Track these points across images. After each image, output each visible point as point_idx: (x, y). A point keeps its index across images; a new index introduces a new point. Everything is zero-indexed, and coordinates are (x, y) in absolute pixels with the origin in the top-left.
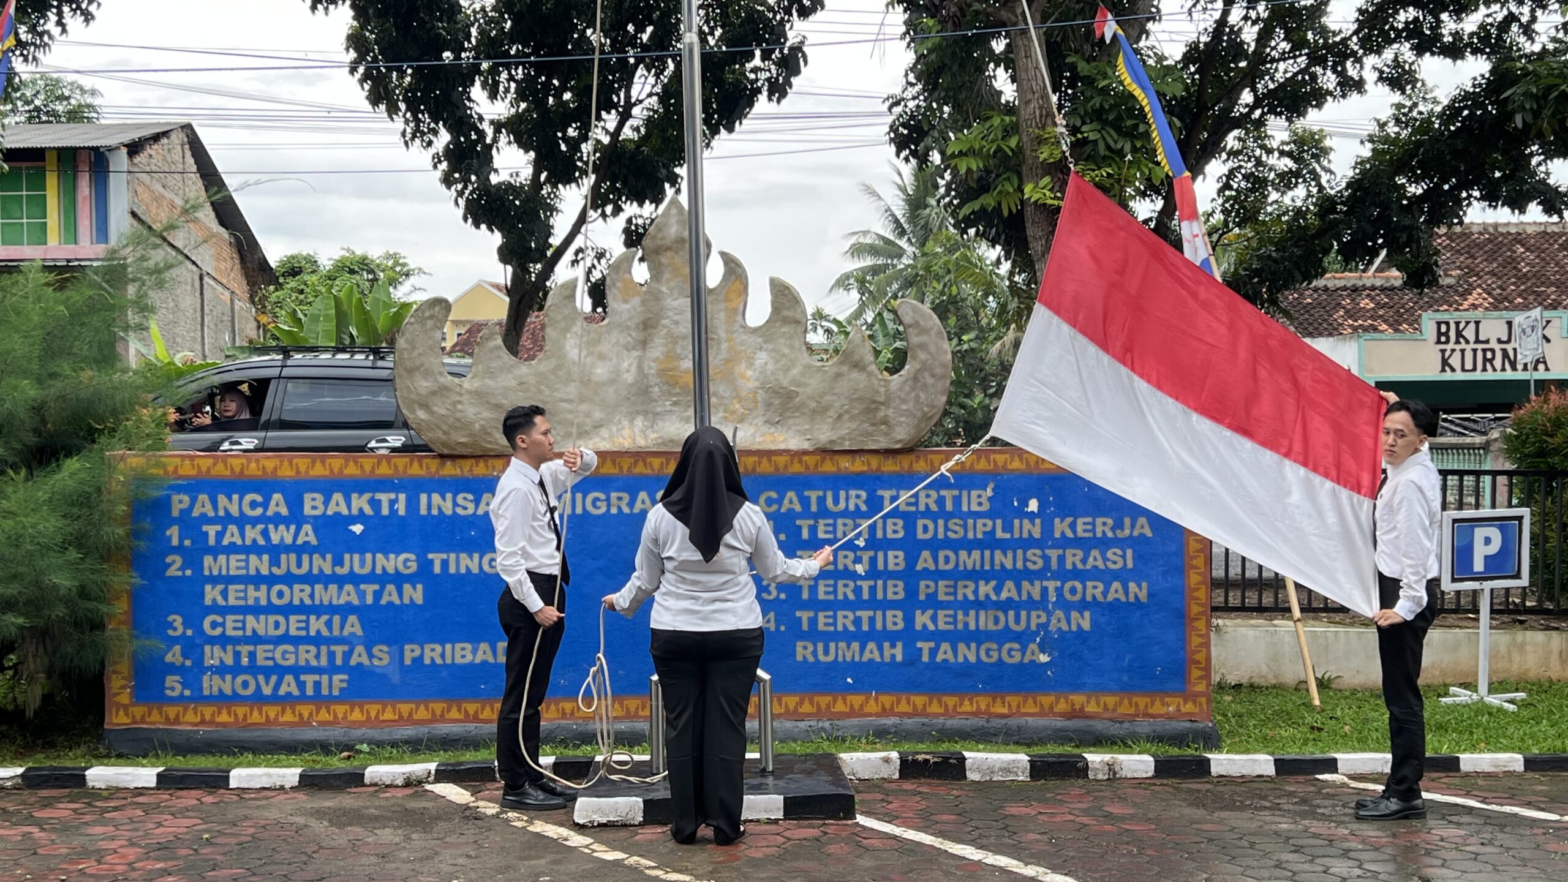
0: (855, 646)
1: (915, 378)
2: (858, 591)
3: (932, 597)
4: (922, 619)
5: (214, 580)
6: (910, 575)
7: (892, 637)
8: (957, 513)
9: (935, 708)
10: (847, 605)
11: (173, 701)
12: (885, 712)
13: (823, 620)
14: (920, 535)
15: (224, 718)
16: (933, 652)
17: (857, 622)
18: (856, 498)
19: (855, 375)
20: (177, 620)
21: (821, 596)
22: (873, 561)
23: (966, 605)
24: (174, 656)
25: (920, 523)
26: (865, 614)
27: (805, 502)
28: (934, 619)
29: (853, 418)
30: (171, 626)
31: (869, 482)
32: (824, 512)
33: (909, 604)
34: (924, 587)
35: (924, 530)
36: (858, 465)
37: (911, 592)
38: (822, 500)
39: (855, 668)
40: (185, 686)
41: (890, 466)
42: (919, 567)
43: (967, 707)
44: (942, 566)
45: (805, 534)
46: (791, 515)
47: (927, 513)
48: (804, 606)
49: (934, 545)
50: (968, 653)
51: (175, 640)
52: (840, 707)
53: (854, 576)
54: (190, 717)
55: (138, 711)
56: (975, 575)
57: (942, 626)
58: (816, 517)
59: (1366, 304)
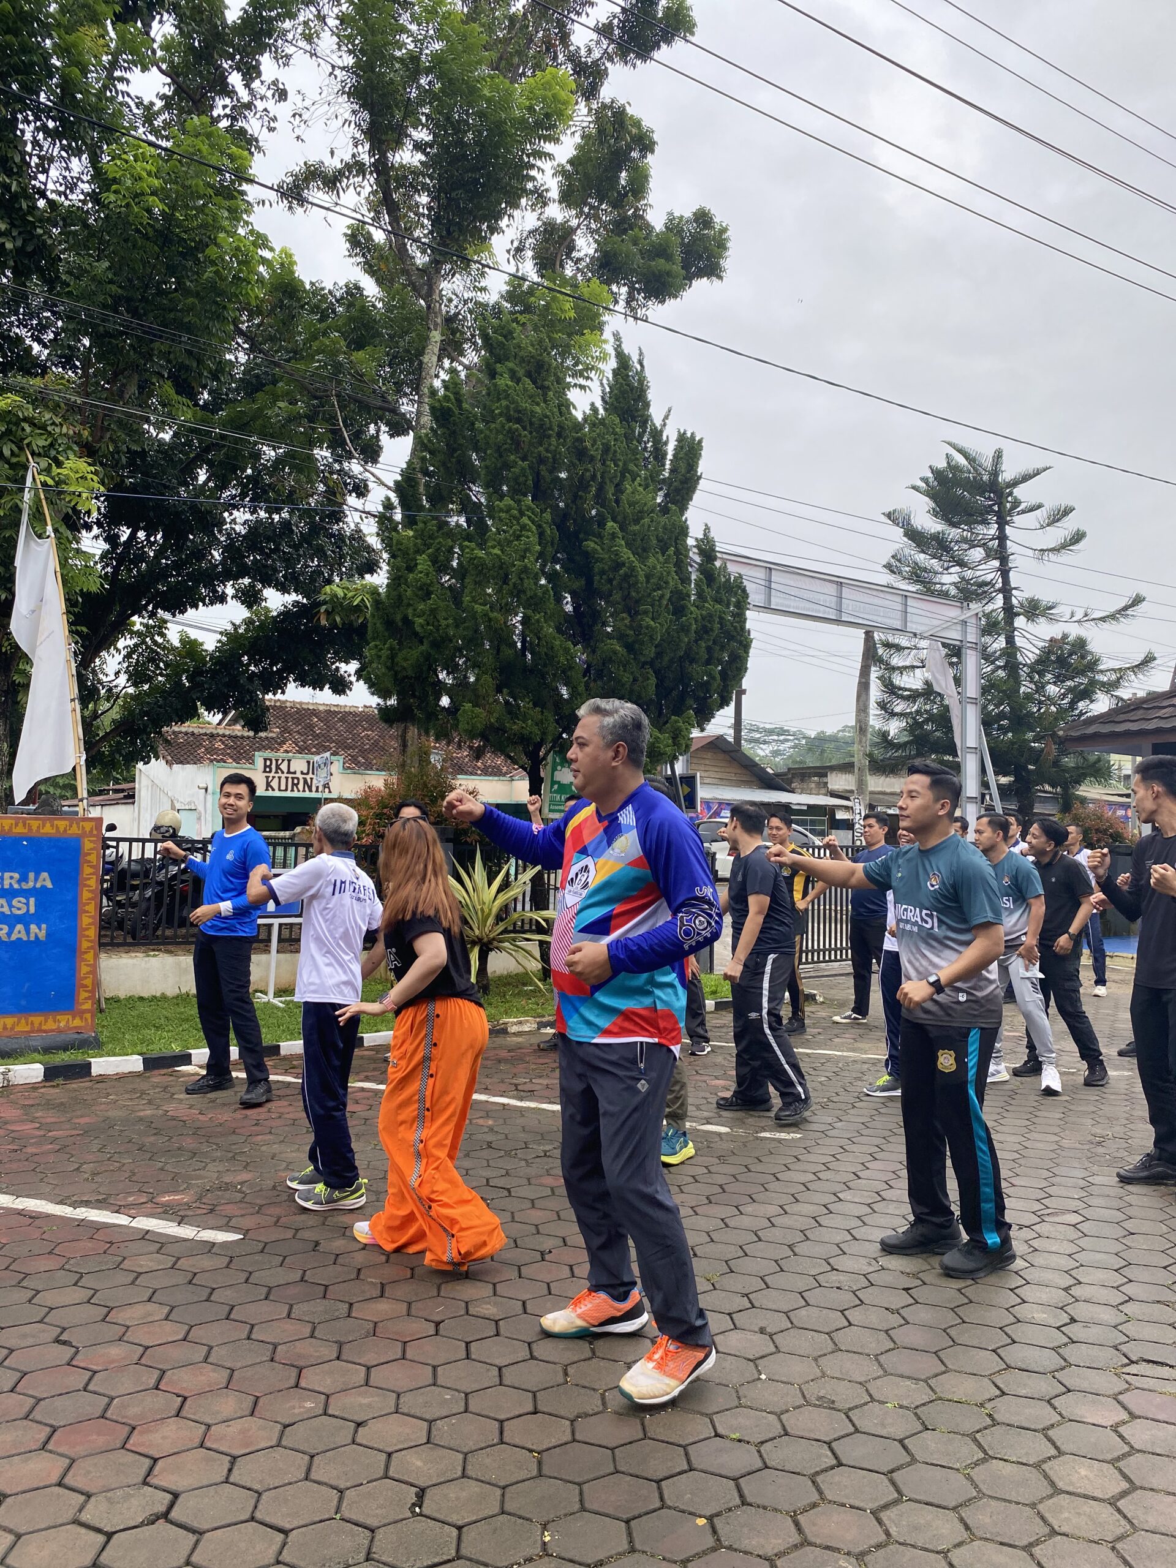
59: (218, 745)
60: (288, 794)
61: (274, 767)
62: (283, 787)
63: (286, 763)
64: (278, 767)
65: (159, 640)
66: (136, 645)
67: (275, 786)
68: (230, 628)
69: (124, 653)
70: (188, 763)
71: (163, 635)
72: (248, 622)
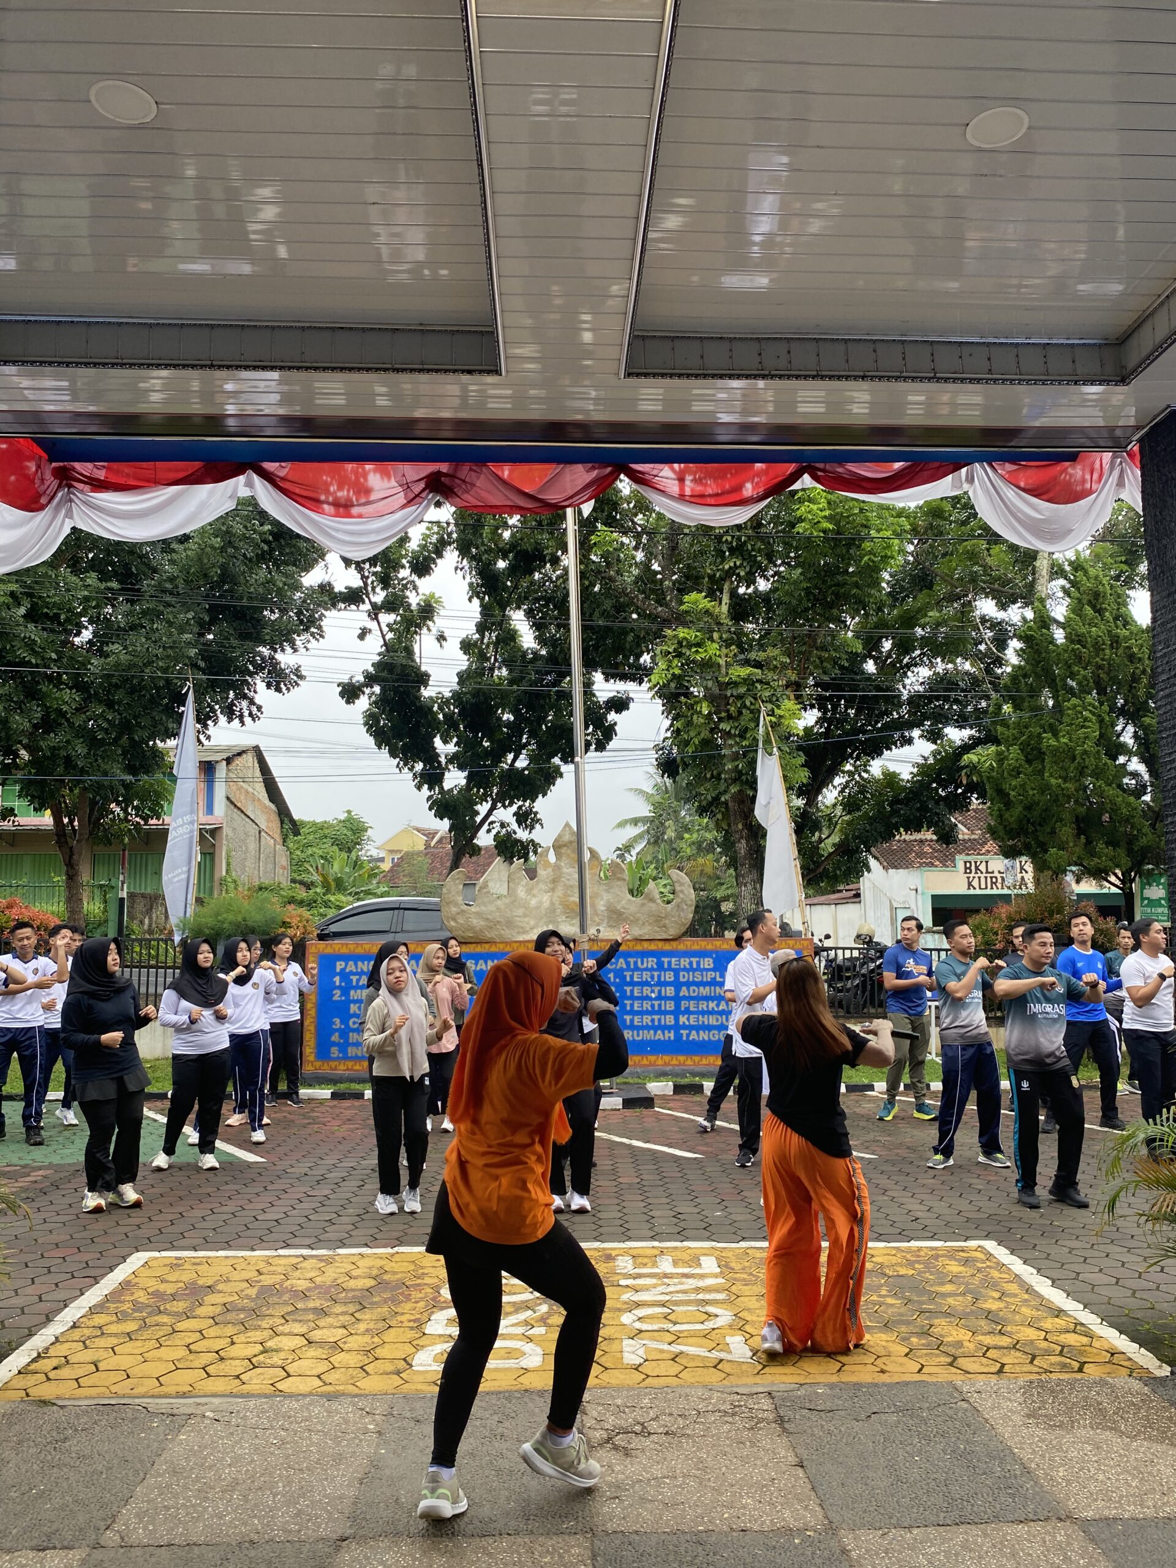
0: (652, 1032)
1: (678, 906)
2: (653, 1006)
3: (687, 1010)
4: (683, 1019)
5: (355, 1002)
6: (677, 999)
7: (669, 1028)
8: (698, 969)
9: (689, 1062)
10: (647, 1013)
11: (334, 1059)
12: (666, 1064)
13: (636, 1019)
14: (682, 979)
15: (357, 1067)
16: (688, 1035)
17: (653, 1021)
18: (651, 962)
19: (651, 904)
20: (337, 1021)
21: (636, 1008)
22: (660, 992)
23: (703, 1013)
24: (335, 1038)
25: (681, 974)
26: (656, 1017)
27: (628, 964)
28: (688, 1019)
29: (650, 924)
30: (334, 1023)
31: (658, 954)
32: (636, 969)
33: (676, 1013)
34: (684, 1004)
35: (683, 977)
36: (652, 947)
37: (677, 1006)
38: (636, 963)
39: (651, 1043)
40: (340, 1052)
41: (667, 947)
42: (681, 994)
43: (704, 1062)
44: (692, 994)
45: (628, 979)
46: (622, 970)
47: (685, 969)
48: (628, 1013)
49: (688, 984)
50: (704, 1036)
51: (336, 1030)
52: (645, 1062)
53: (651, 999)
54: (342, 1067)
55: (318, 1064)
56: (707, 998)
57: (692, 1022)
58: (633, 970)
59: (927, 849)
60: (989, 892)
61: (973, 868)
62: (983, 886)
63: (984, 864)
64: (977, 868)
65: (865, 775)
66: (847, 782)
67: (976, 886)
68: (921, 761)
69: (839, 789)
70: (901, 867)
71: (867, 771)
72: (935, 754)
